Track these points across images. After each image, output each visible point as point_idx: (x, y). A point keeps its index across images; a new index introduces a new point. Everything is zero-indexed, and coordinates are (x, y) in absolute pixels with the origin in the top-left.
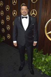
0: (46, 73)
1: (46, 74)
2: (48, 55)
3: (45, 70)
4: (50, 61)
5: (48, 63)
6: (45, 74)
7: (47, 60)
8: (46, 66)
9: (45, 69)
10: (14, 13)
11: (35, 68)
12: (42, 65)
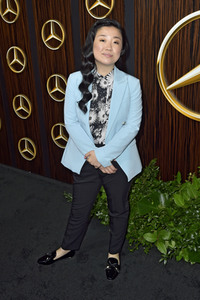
1: (183, 259)
2: (183, 182)
3: (173, 243)
4: (195, 203)
5: (184, 214)
6: (179, 258)
7: (179, 201)
8: (176, 225)
9: (176, 241)
10: (8, 10)
12: (162, 226)
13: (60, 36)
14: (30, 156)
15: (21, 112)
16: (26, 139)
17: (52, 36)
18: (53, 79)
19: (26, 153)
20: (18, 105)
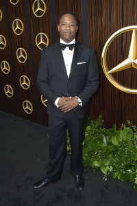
0: (117, 175)
1: (117, 177)
3: (111, 167)
4: (124, 144)
5: (117, 150)
6: (114, 177)
7: (115, 142)
8: (113, 156)
10: (18, 28)
11: (85, 165)
13: (46, 42)
14: (29, 111)
15: (24, 85)
16: (27, 101)
19: (27, 109)
20: (22, 82)
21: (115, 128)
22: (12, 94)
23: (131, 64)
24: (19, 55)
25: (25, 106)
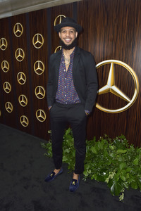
0: (94, 177)
1: (94, 179)
2: (97, 141)
3: (90, 171)
5: (96, 157)
6: (92, 178)
7: (94, 150)
8: (92, 162)
10: (19, 55)
13: (42, 68)
14: (26, 125)
15: (22, 103)
17: (39, 68)
18: (38, 89)
19: (24, 123)
20: (21, 100)
21: (95, 140)
22: (12, 110)
23: (109, 90)
24: (20, 77)
25: (22, 120)
